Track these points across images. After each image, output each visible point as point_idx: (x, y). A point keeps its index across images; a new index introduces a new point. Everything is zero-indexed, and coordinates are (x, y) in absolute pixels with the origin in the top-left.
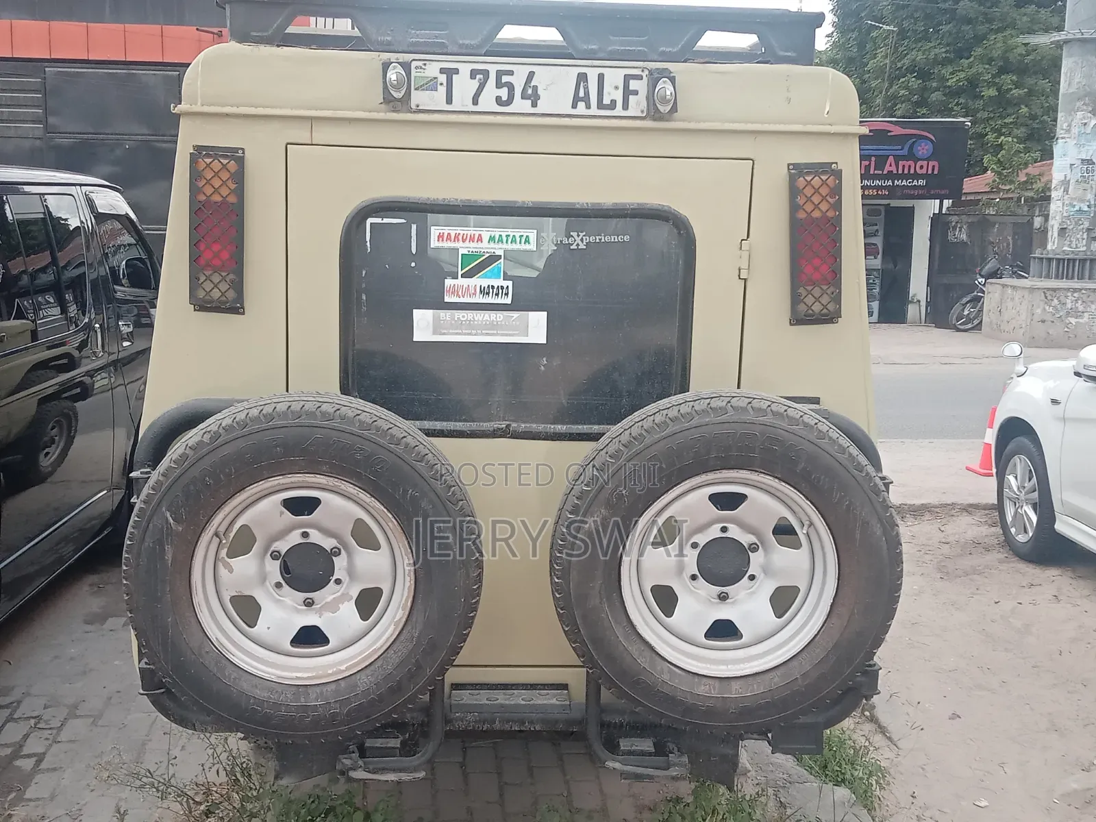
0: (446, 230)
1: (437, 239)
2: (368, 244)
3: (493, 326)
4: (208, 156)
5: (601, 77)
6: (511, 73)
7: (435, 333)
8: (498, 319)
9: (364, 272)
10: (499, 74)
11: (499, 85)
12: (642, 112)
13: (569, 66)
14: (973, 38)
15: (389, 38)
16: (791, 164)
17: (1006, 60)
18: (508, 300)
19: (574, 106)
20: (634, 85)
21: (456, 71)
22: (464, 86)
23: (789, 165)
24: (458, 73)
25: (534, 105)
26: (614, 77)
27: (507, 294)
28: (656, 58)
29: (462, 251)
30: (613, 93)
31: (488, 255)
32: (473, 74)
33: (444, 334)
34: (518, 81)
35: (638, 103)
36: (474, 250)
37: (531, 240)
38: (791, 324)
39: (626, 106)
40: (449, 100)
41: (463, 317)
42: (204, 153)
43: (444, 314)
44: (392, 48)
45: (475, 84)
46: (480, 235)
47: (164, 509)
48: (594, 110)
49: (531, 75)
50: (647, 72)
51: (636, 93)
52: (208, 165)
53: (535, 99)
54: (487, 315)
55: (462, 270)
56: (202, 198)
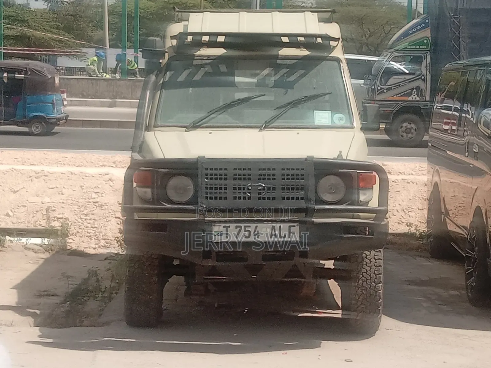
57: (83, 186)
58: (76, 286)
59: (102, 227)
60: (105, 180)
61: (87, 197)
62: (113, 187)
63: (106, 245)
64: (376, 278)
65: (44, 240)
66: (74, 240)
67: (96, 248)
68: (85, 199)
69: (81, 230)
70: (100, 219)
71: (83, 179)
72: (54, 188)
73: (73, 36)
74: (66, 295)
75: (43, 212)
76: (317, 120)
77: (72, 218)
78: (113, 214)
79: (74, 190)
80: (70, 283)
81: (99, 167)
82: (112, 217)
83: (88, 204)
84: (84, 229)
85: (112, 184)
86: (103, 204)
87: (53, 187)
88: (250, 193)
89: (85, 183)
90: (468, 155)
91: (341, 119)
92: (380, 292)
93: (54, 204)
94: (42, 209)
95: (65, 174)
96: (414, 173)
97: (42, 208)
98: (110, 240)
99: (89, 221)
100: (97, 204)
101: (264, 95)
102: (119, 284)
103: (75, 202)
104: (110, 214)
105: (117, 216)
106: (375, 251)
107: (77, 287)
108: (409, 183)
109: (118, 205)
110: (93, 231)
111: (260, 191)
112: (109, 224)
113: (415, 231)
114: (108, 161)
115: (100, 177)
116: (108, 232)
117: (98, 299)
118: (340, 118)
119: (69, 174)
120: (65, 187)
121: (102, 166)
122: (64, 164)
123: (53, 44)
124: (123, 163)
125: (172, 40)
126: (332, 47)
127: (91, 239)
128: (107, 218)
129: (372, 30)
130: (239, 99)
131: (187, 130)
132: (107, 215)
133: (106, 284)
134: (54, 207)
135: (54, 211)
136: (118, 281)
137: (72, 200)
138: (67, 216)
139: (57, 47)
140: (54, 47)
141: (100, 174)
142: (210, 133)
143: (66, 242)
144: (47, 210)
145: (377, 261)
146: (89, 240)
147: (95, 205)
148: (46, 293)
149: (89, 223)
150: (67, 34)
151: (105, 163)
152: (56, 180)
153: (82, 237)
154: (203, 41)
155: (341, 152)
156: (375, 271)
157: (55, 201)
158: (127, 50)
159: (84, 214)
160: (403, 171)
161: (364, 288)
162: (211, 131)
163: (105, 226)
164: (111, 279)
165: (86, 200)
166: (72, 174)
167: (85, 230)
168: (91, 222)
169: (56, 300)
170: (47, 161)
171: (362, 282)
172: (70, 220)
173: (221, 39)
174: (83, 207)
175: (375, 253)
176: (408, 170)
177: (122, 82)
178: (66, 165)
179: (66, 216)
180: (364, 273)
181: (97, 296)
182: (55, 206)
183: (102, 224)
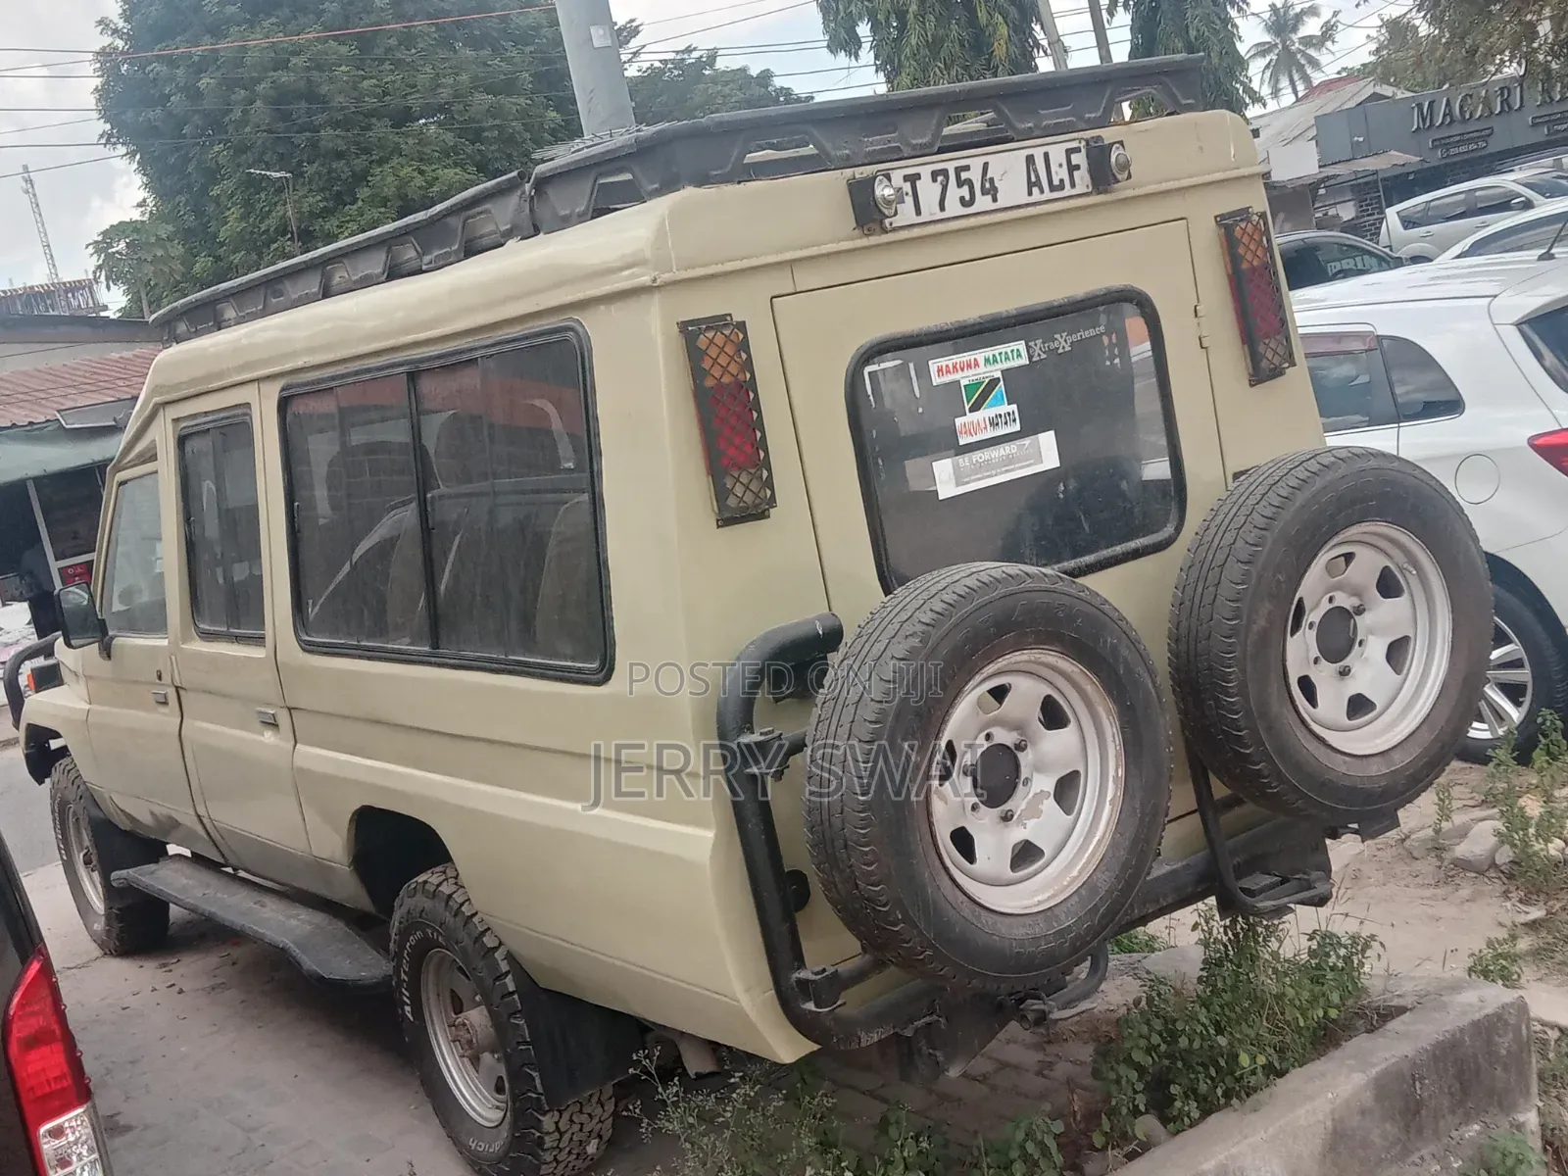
0: (943, 362)
1: (936, 373)
2: (871, 398)
3: (1009, 461)
4: (708, 329)
5: (1046, 155)
6: (967, 168)
7: (958, 484)
8: (1013, 451)
9: (874, 432)
10: (958, 170)
11: (960, 184)
12: (1088, 186)
13: (1014, 150)
14: (352, 176)
15: (847, 152)
16: (1219, 216)
17: (403, 197)
18: (1017, 427)
19: (1030, 193)
20: (1076, 159)
21: (918, 176)
22: (928, 191)
23: (1216, 217)
24: (920, 178)
25: (995, 200)
26: (1057, 154)
27: (1014, 420)
28: (1084, 126)
29: (963, 383)
30: (1060, 173)
31: (987, 380)
32: (934, 175)
33: (967, 483)
34: (975, 175)
35: (1082, 179)
36: (975, 377)
37: (1023, 354)
38: (1252, 386)
39: (1073, 185)
40: (918, 212)
41: (981, 458)
42: (704, 327)
43: (964, 461)
44: (851, 163)
45: (937, 188)
46: (975, 360)
47: (899, 741)
48: (1048, 195)
49: (986, 166)
50: (1083, 143)
51: (1078, 167)
52: (711, 341)
53: (992, 191)
54: (1002, 450)
55: (968, 403)
56: (709, 382)
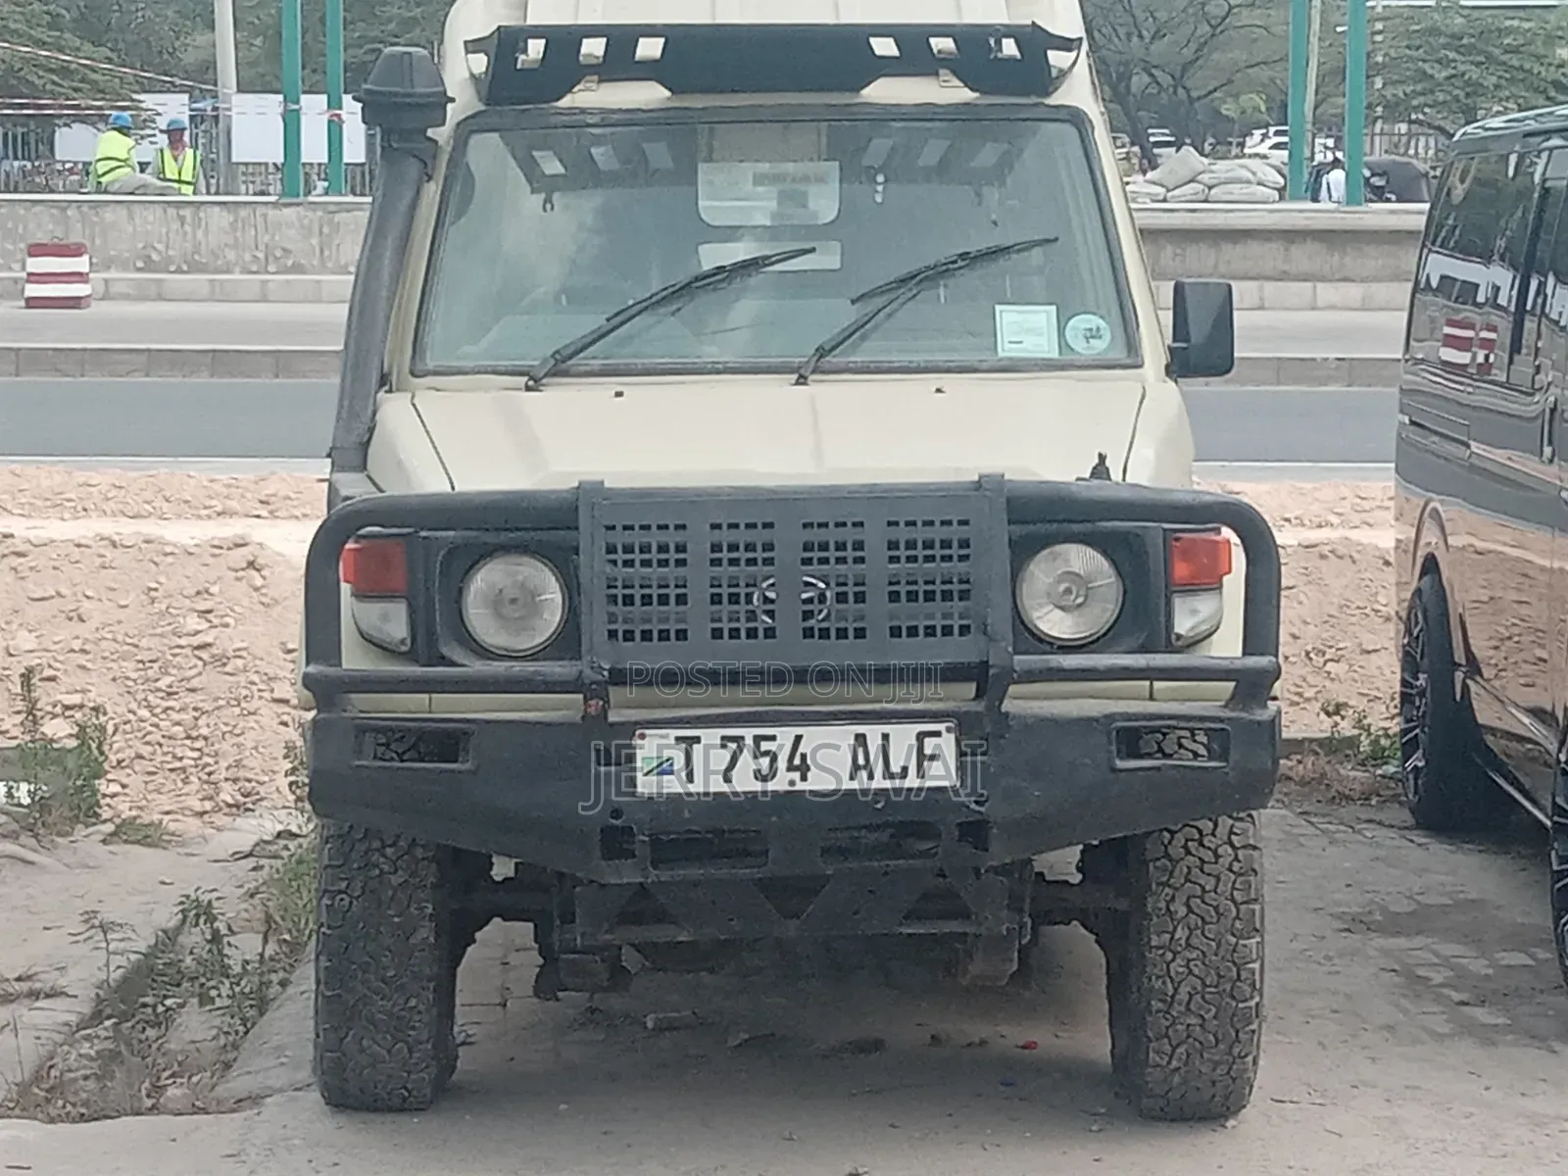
57: (156, 590)
58: (133, 957)
59: (227, 736)
60: (232, 565)
61: (170, 628)
62: (264, 591)
63: (243, 800)
64: (1238, 917)
65: (18, 789)
66: (124, 786)
67: (206, 812)
68: (162, 635)
69: (149, 748)
70: (218, 708)
71: (155, 563)
72: (52, 597)
73: (109, 54)
74: (101, 993)
75: (11, 686)
76: (1006, 340)
77: (117, 707)
78: (262, 686)
79: (123, 603)
80: (112, 947)
81: (209, 517)
82: (261, 698)
83: (174, 655)
84: (161, 745)
85: (259, 582)
86: (231, 654)
87: (46, 595)
88: (771, 614)
89: (162, 579)
90: (1553, 455)
91: (1092, 334)
92: (1251, 966)
93: (49, 655)
94: (7, 676)
95: (87, 546)
96: (1335, 520)
97: (7, 672)
98: (254, 784)
99: (175, 716)
100: (205, 655)
101: (813, 250)
102: (295, 948)
103: (126, 648)
104: (254, 688)
105: (276, 695)
106: (1230, 817)
107: (139, 960)
108: (1323, 557)
109: (282, 655)
110: (193, 749)
111: (809, 607)
112: (253, 724)
113: (1356, 732)
114: (243, 496)
115: (214, 556)
116: (247, 753)
117: (218, 1003)
118: (1091, 330)
119: (105, 547)
120: (89, 593)
121: (219, 514)
122: (85, 510)
123: (37, 82)
124: (295, 503)
125: (470, 56)
126: (1054, 73)
127: (186, 781)
128: (243, 705)
129: (1162, 15)
130: (720, 269)
131: (531, 383)
132: (244, 692)
133: (246, 947)
134: (50, 666)
135: (52, 679)
136: (287, 937)
137: (115, 640)
138: (99, 700)
139: (52, 92)
140: (43, 92)
141: (216, 543)
142: (619, 394)
143: (95, 792)
144: (27, 677)
145: (1240, 853)
146: (180, 784)
147: (200, 659)
148: (25, 986)
149: (178, 724)
150: (87, 47)
151: (234, 504)
152: (55, 568)
153: (154, 773)
154: (586, 56)
155: (1102, 458)
156: (1235, 893)
157: (55, 643)
158: (304, 98)
159: (159, 690)
160: (1298, 513)
161: (1194, 956)
162: (619, 389)
163: (237, 731)
164: (263, 929)
165: (166, 641)
166: (114, 545)
167: (165, 749)
168: (187, 717)
169: (62, 1012)
170: (23, 500)
171: (1187, 932)
172: (111, 715)
173: (650, 48)
174: (156, 666)
175: (1232, 826)
176: (1315, 508)
177: (287, 211)
178: (94, 514)
179: (93, 697)
180: (1193, 900)
181: (213, 993)
182: (52, 663)
183: (226, 724)
